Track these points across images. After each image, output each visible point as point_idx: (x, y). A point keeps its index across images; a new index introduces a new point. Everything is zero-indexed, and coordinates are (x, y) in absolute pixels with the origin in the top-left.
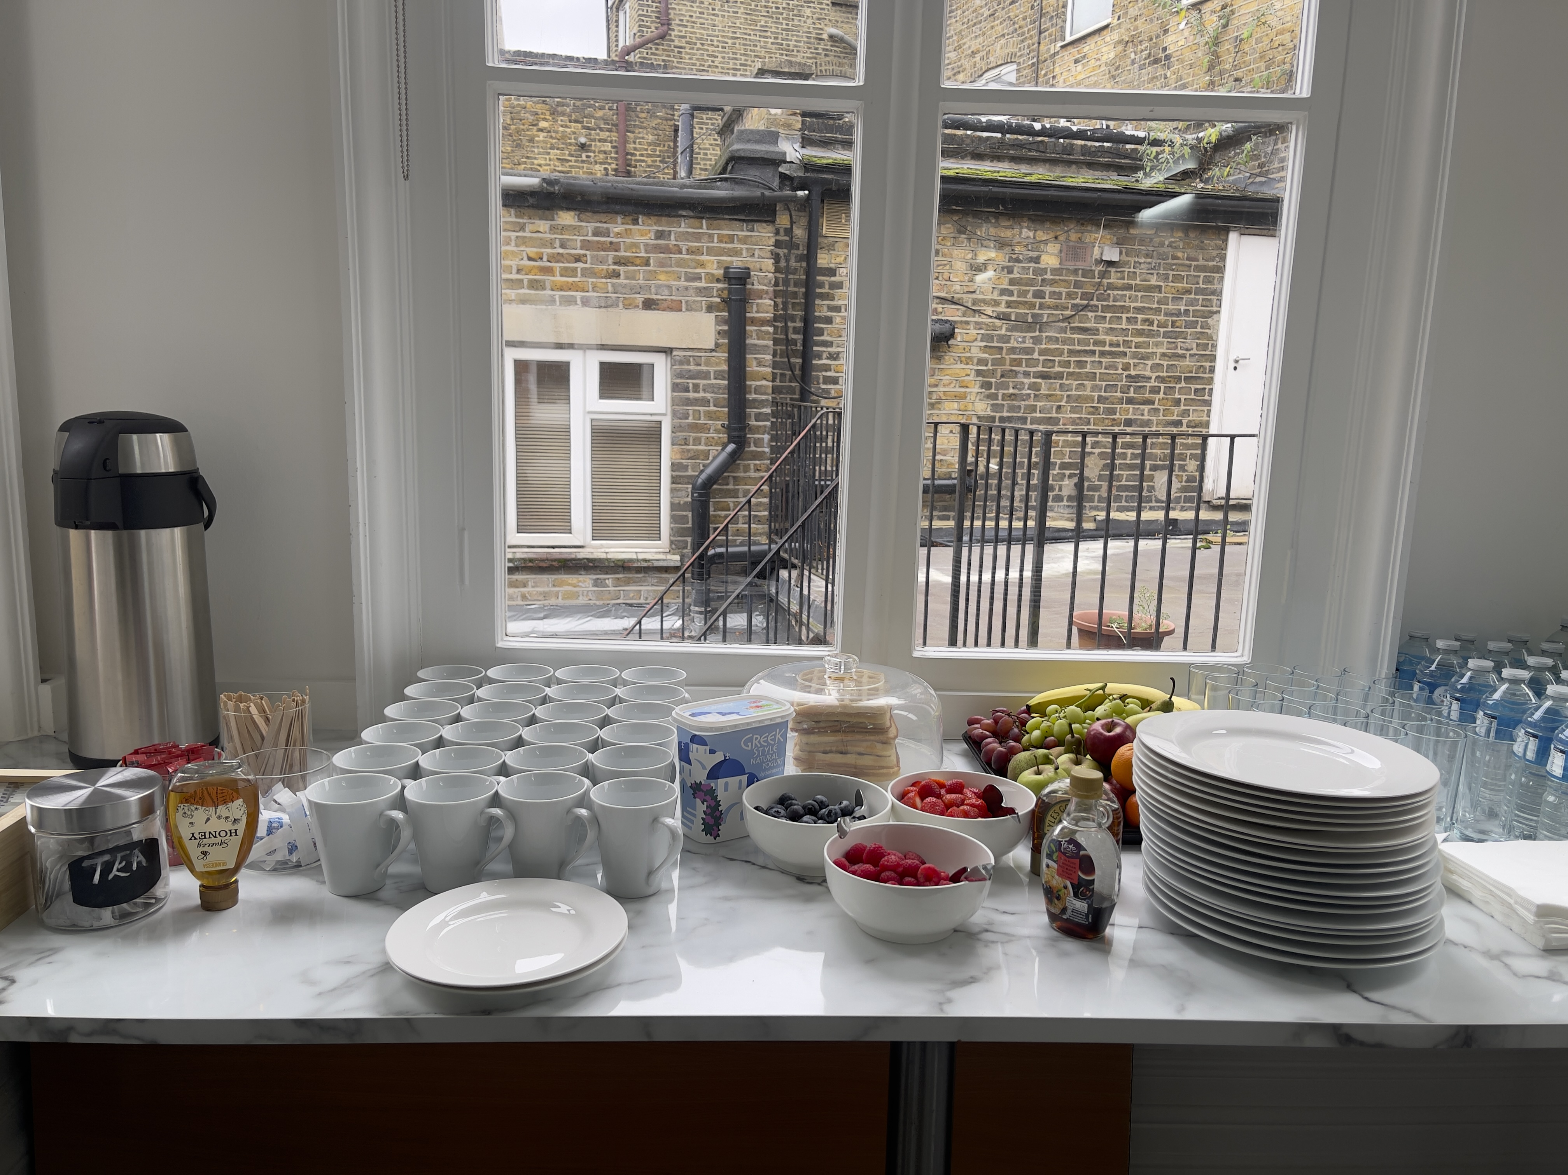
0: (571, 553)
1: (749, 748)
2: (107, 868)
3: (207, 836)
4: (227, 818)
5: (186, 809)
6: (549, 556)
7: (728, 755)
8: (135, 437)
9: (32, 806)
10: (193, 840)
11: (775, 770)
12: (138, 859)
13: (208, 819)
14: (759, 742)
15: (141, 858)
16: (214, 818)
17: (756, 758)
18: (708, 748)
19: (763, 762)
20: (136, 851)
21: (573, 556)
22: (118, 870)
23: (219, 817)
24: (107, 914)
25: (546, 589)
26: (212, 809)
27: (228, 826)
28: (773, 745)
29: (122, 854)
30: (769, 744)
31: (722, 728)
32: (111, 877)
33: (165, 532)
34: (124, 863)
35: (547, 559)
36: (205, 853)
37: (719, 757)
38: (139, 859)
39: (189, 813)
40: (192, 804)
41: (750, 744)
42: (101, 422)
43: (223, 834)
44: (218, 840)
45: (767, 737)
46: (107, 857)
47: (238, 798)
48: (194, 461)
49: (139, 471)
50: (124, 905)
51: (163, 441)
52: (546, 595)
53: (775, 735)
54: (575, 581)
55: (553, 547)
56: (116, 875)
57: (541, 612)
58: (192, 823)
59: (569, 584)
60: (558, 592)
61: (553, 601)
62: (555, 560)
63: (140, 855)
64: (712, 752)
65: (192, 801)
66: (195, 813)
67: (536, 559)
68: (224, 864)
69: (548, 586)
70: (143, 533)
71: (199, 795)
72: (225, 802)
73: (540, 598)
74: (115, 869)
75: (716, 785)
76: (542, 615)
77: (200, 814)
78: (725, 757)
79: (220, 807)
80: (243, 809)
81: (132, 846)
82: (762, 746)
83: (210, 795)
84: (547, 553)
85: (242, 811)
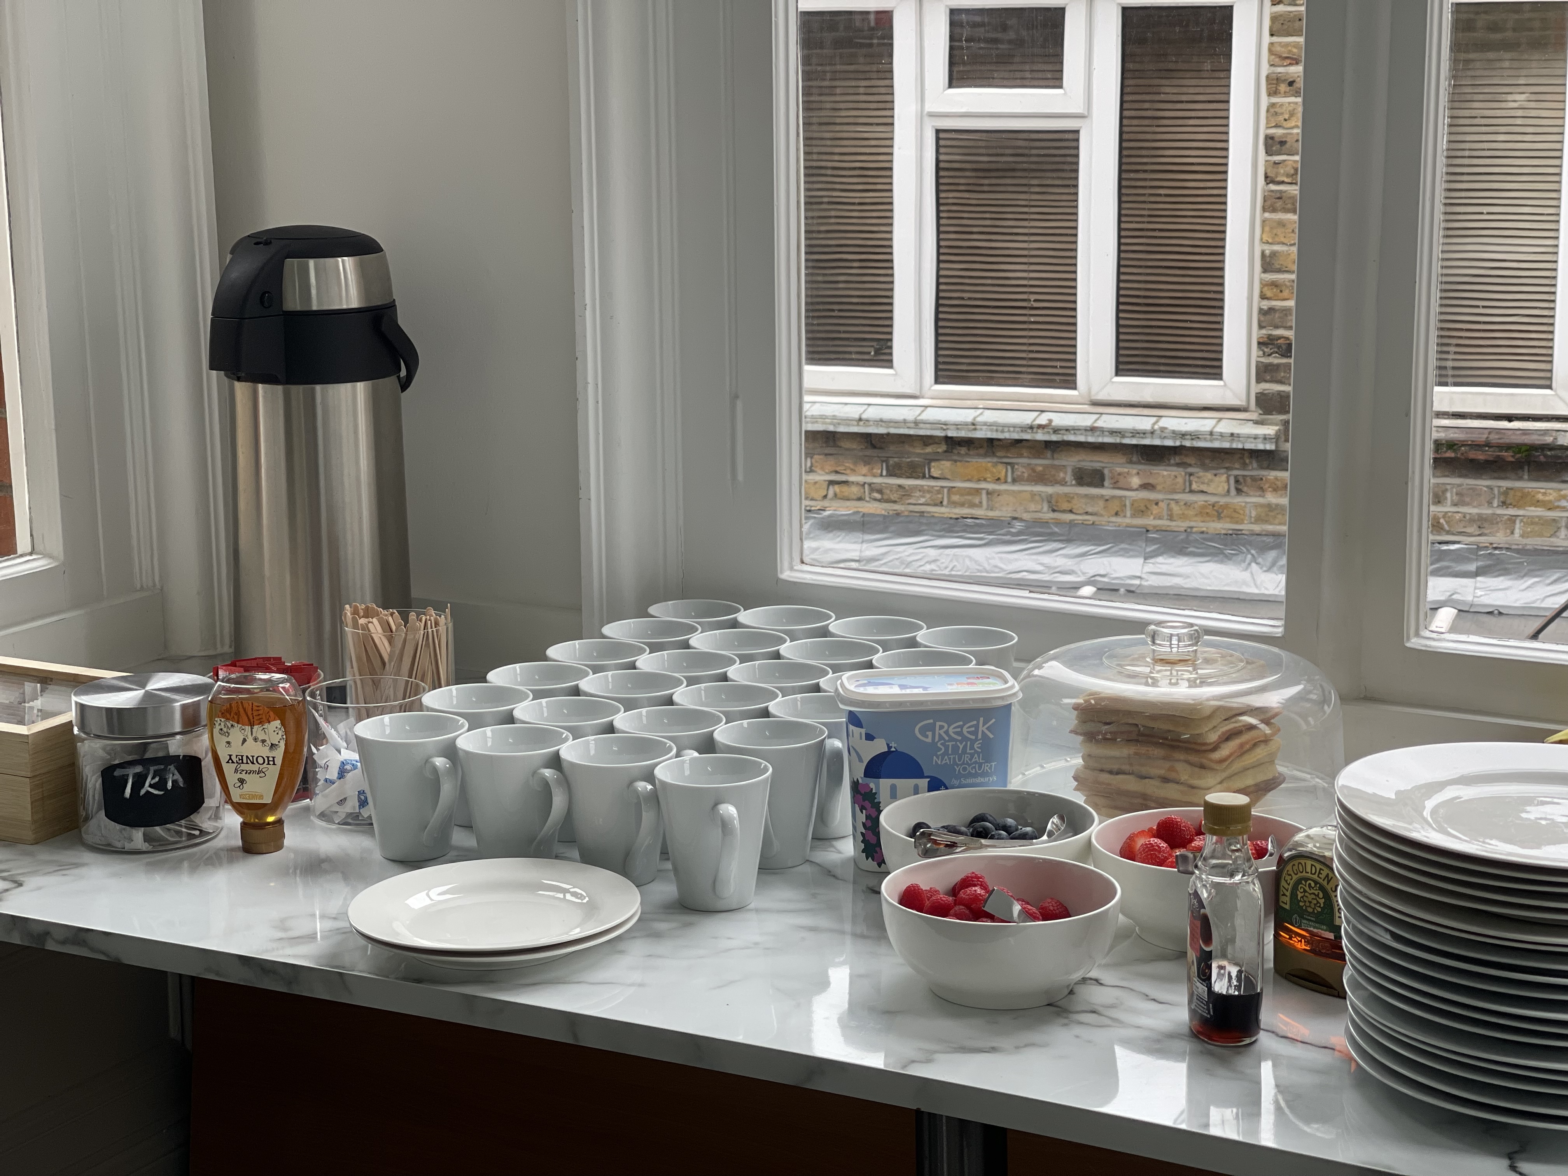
0: (1546, 432)
1: (929, 740)
2: (139, 781)
3: (245, 761)
4: (263, 741)
5: (223, 724)
6: (1494, 438)
7: (893, 744)
8: (311, 263)
9: (76, 703)
10: (231, 764)
11: (980, 780)
12: (173, 777)
13: (244, 741)
14: (947, 732)
15: (178, 776)
16: (250, 740)
17: (943, 755)
18: (863, 731)
19: (955, 763)
20: (172, 768)
21: (1549, 439)
22: (151, 786)
23: (256, 740)
24: (138, 835)
25: (1486, 511)
26: (248, 728)
27: (265, 752)
28: (973, 742)
29: (156, 767)
30: (965, 739)
31: (879, 704)
32: (143, 792)
33: (344, 389)
34: (157, 779)
35: (1488, 444)
36: (242, 781)
37: (879, 746)
38: (175, 777)
39: (225, 730)
40: (228, 719)
41: (930, 734)
42: (267, 243)
43: (260, 760)
44: (256, 767)
45: (961, 727)
46: (138, 769)
47: (275, 720)
48: (390, 293)
49: (315, 308)
50: (157, 828)
51: (346, 265)
52: (1482, 522)
53: (977, 727)
54: (1552, 496)
55: (1510, 418)
56: (148, 792)
57: (1469, 560)
58: (228, 743)
59: (1538, 503)
60: (1512, 519)
61: (1500, 537)
62: (1508, 447)
63: (176, 772)
64: (869, 737)
65: (228, 716)
66: (232, 731)
67: (1463, 444)
68: (261, 797)
69: (1490, 503)
70: (318, 388)
71: (234, 709)
72: (261, 723)
73: (1469, 530)
74: (147, 784)
75: (878, 787)
76: (1472, 567)
77: (237, 733)
78: (889, 747)
79: (256, 727)
80: (280, 733)
81: (170, 760)
82: (952, 739)
83: (245, 710)
84: (1491, 430)
85: (280, 736)
